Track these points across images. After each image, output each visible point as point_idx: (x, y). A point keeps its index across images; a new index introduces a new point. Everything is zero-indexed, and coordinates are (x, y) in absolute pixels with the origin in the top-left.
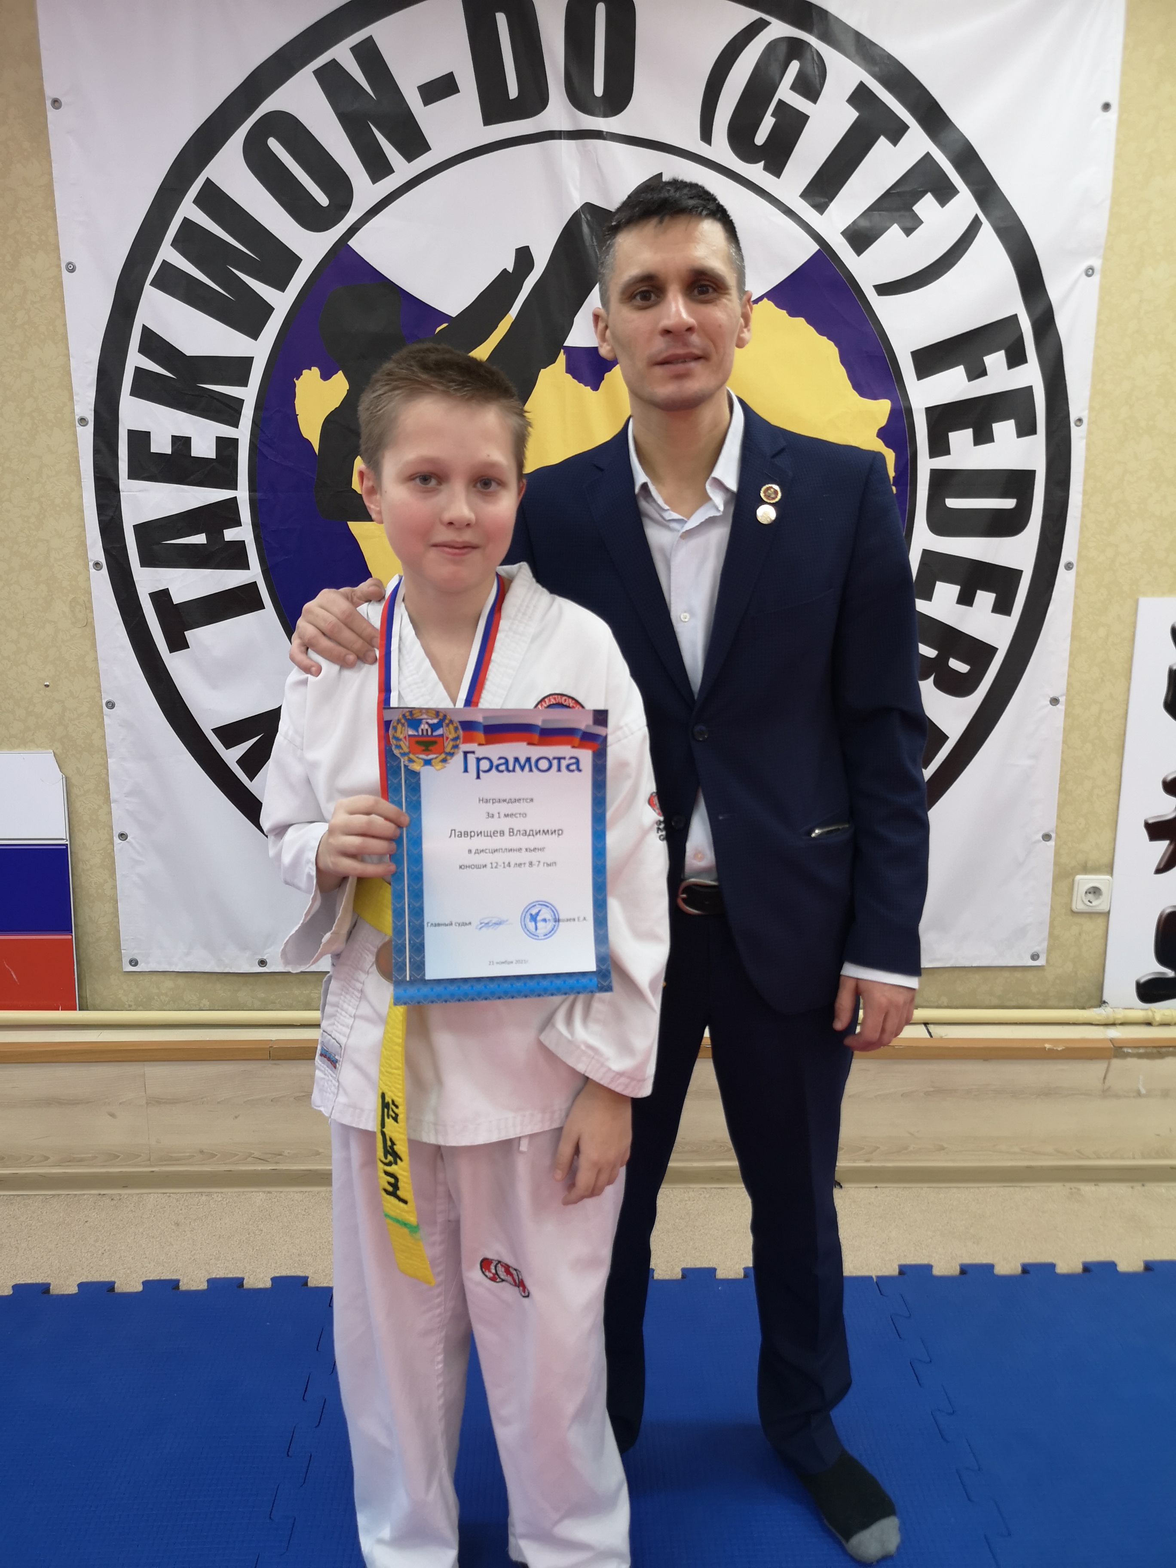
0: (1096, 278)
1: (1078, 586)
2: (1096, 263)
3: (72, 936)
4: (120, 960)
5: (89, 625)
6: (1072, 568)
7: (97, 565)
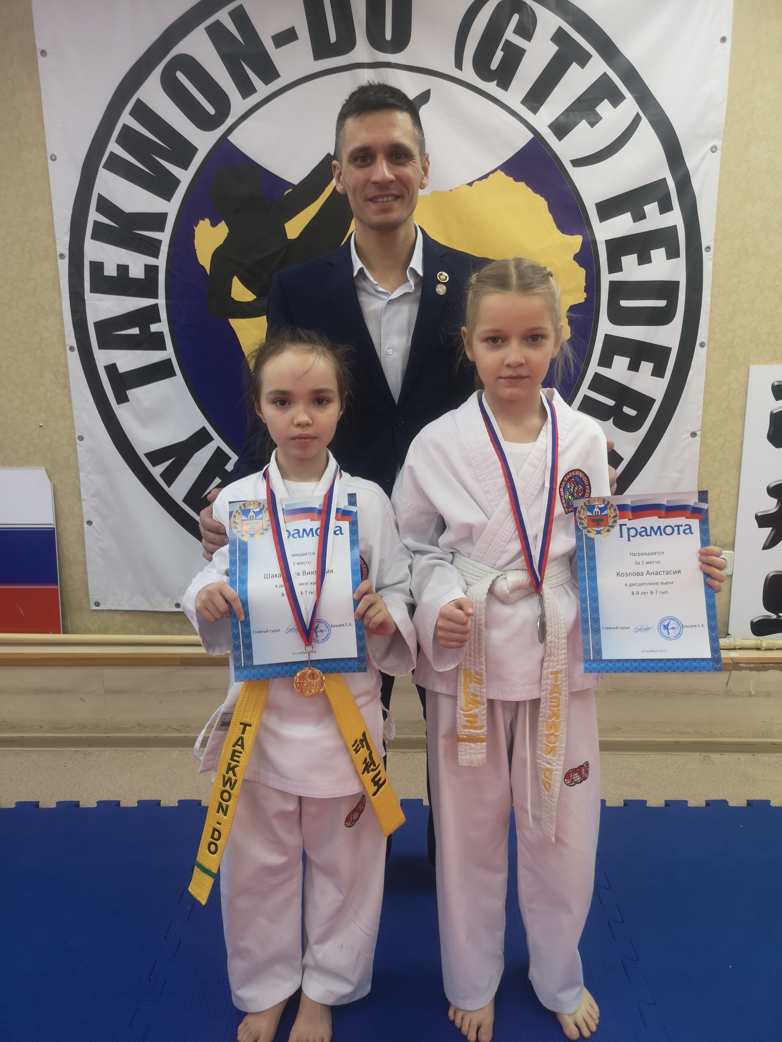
0: (718, 153)
1: (709, 358)
2: (718, 143)
3: (58, 586)
4: (88, 602)
5: (66, 387)
6: (704, 346)
7: (72, 349)
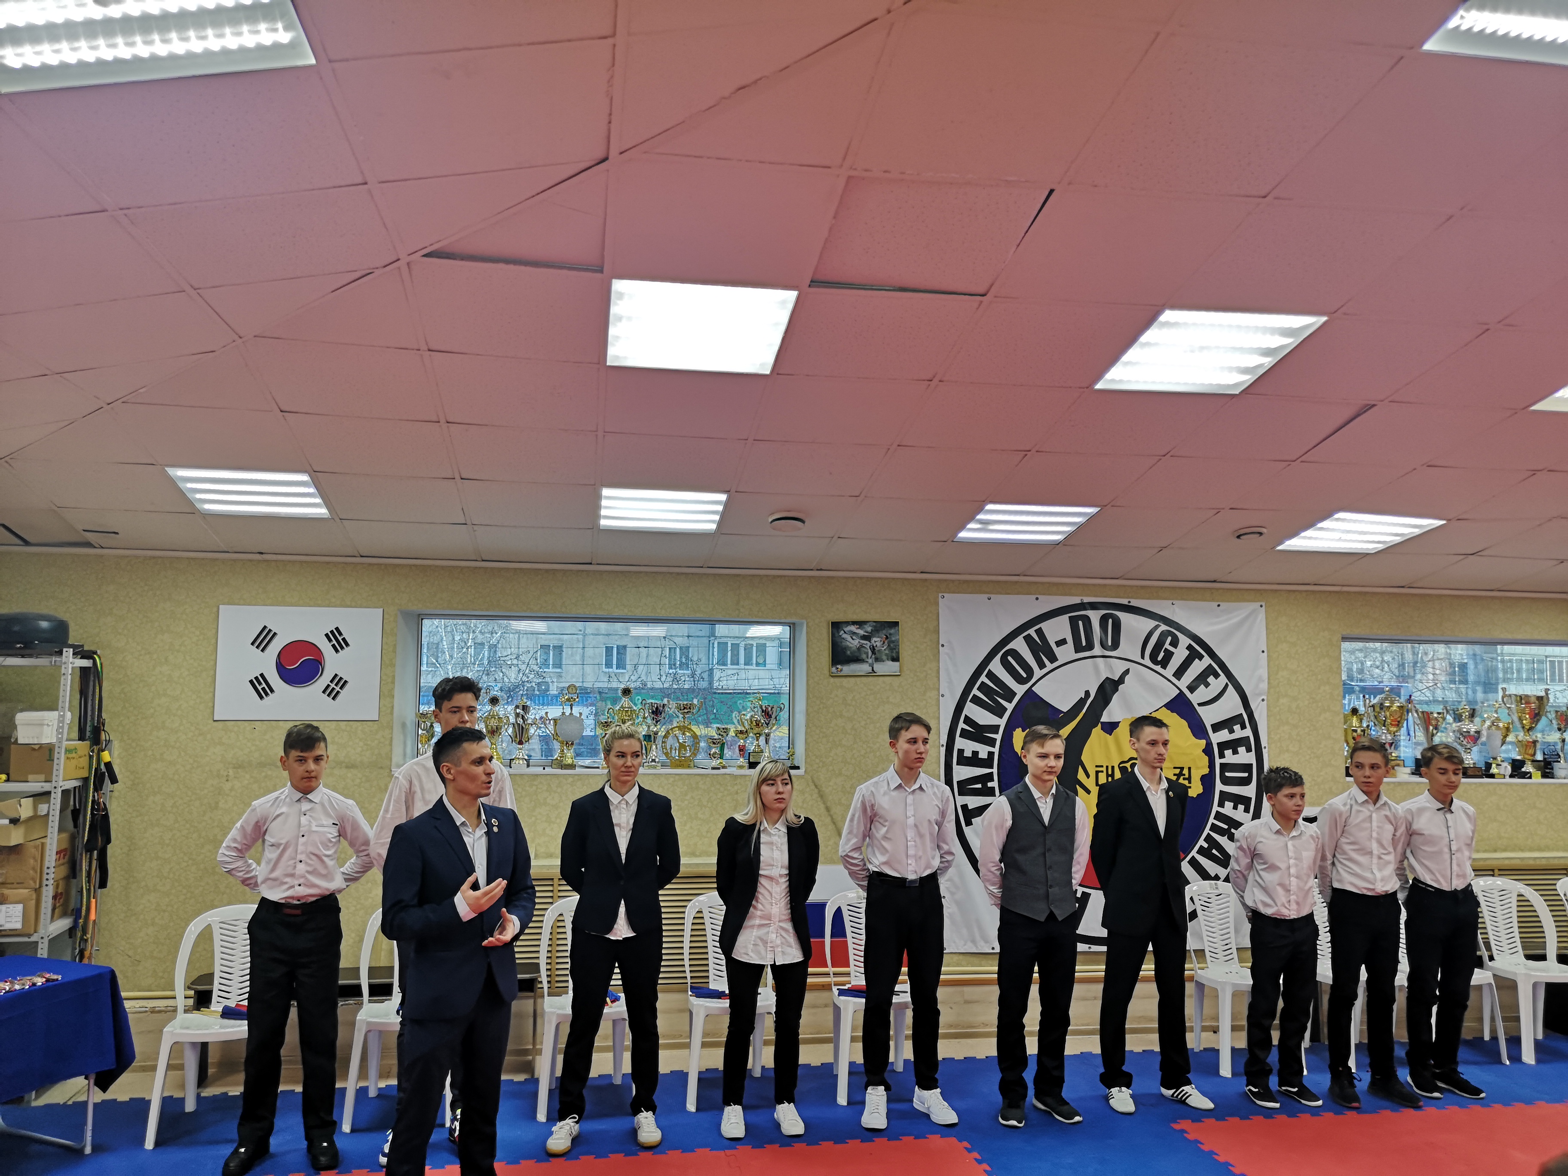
0: (1265, 702)
2: (1265, 697)
